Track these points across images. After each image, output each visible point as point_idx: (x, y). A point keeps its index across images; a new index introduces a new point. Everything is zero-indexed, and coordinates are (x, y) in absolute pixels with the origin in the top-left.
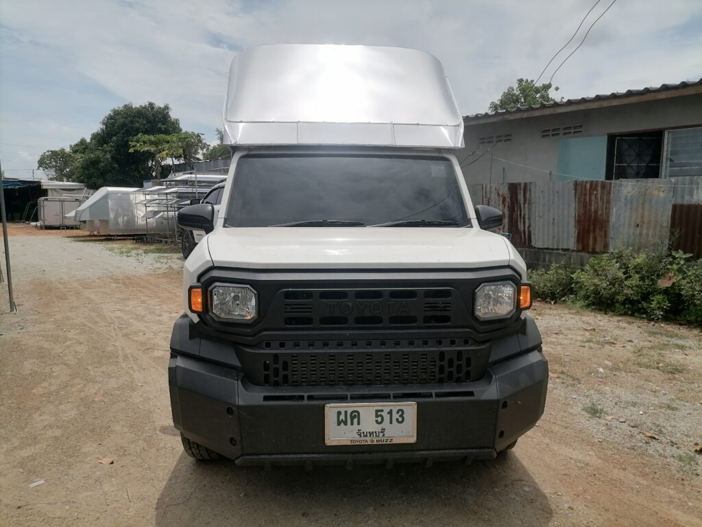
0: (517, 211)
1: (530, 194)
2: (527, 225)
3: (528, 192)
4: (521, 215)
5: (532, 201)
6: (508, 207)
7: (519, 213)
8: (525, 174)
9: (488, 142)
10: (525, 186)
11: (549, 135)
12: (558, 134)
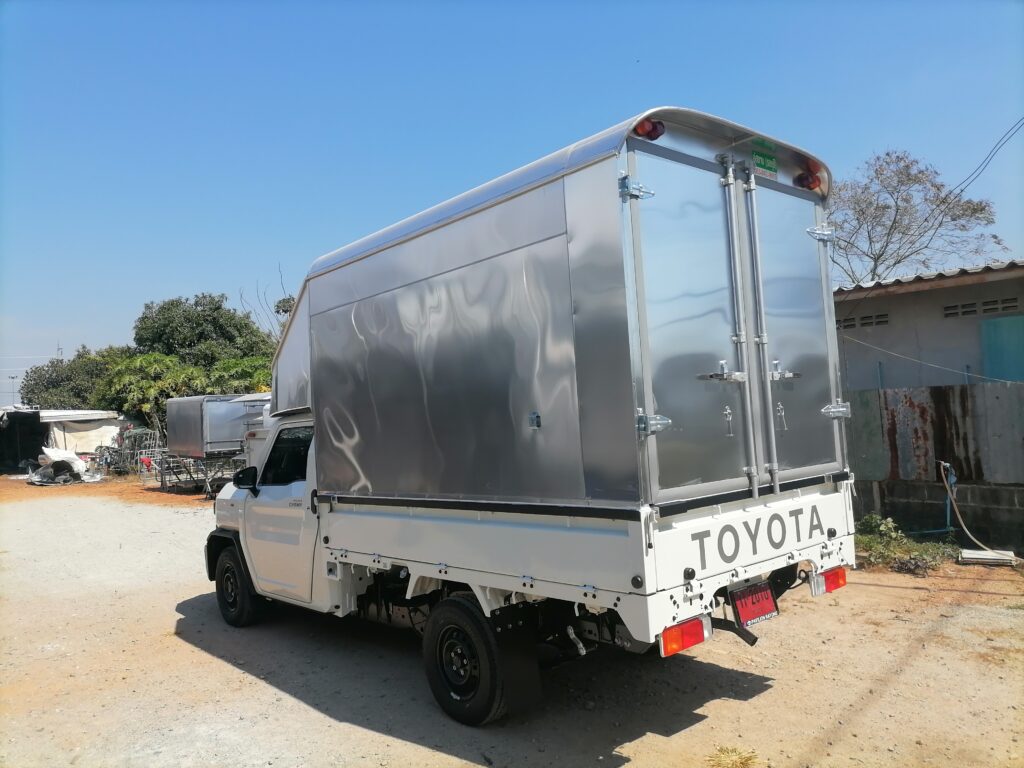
0: (951, 428)
1: (974, 402)
2: (971, 448)
3: (969, 399)
4: (958, 434)
5: (980, 413)
6: (932, 422)
7: (954, 431)
8: (919, 371)
9: (845, 327)
10: (963, 391)
11: (957, 314)
12: (975, 312)
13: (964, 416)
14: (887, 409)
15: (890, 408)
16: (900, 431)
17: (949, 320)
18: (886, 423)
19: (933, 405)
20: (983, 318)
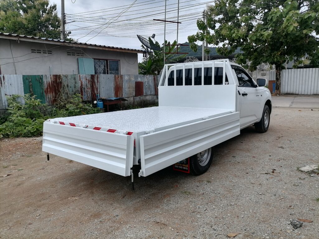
2: (98, 91)
3: (98, 78)
4: (96, 87)
5: (100, 82)
6: (90, 84)
8: (61, 71)
9: (37, 52)
10: (97, 76)
11: (70, 55)
12: (75, 55)
13: (97, 83)
16: (83, 87)
17: (69, 56)
18: (80, 85)
19: (91, 80)
20: (77, 57)
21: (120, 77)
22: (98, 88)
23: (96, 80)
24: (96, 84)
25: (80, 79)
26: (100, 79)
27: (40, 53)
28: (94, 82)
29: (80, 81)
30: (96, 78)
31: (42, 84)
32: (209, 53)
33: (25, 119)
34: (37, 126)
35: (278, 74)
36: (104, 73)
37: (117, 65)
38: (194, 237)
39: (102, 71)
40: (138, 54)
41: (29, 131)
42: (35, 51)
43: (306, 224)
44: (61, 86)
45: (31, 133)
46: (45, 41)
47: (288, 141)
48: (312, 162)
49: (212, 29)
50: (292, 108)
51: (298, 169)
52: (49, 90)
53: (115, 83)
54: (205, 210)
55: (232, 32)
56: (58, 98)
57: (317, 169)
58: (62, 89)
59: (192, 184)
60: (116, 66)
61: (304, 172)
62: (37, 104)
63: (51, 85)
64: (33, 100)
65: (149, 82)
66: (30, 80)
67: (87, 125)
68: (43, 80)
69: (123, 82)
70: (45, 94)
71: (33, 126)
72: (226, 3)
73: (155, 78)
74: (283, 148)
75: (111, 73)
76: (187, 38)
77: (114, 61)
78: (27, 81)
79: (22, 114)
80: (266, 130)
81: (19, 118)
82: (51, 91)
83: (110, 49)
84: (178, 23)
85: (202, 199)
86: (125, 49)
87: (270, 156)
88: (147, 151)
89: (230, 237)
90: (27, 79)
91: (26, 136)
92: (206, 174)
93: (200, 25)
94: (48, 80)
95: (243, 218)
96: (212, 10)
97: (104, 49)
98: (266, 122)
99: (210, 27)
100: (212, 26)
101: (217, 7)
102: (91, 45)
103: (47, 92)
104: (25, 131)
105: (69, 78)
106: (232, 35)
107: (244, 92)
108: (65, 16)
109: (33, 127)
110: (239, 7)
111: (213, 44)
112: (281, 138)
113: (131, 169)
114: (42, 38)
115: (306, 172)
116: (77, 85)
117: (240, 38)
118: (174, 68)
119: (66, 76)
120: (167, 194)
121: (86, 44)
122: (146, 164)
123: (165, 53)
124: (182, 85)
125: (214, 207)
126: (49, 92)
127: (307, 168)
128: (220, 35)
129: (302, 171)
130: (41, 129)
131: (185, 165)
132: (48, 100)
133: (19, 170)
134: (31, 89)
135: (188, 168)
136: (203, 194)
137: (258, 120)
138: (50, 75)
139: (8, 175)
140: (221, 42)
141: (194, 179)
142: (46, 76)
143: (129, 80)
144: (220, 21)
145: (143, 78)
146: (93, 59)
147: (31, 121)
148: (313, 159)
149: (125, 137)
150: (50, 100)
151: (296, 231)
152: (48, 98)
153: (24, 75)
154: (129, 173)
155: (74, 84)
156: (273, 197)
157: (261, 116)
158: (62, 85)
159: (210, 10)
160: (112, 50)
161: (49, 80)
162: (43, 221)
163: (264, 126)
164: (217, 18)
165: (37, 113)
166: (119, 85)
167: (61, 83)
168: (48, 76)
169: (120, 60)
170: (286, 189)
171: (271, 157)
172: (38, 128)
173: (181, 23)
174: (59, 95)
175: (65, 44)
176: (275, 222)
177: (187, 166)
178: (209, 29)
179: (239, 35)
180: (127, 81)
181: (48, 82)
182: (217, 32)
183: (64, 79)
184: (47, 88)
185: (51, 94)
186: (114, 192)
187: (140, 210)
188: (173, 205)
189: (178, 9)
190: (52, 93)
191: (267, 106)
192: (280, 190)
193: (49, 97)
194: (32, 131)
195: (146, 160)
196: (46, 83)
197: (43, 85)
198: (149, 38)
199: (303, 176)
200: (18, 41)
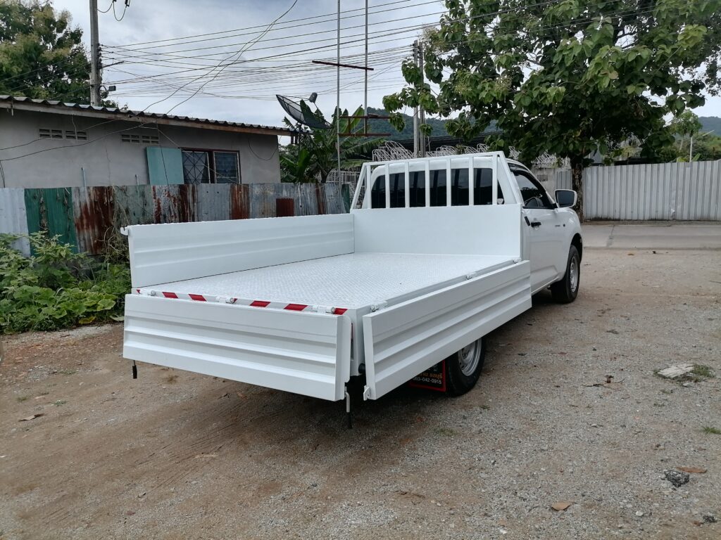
0: (187, 209)
3: (196, 194)
4: (190, 212)
5: (199, 200)
8: (109, 177)
9: (53, 136)
10: (193, 187)
11: (129, 141)
12: (138, 141)
13: (194, 203)
14: (155, 198)
15: (157, 198)
16: (162, 213)
17: (125, 144)
18: (154, 208)
19: (180, 196)
20: (144, 145)
21: (242, 190)
22: (196, 214)
23: (190, 198)
24: (191, 205)
25: (155, 195)
26: (199, 193)
27: (61, 137)
28: (187, 202)
29: (154, 200)
30: (191, 193)
31: (68, 208)
32: (430, 132)
33: (37, 289)
34: (68, 305)
35: (577, 177)
36: (205, 180)
37: (234, 163)
38: (486, 514)
39: (201, 177)
40: (279, 136)
41: (50, 316)
42: (48, 134)
43: (696, 476)
44: (113, 212)
45: (56, 321)
46: (74, 110)
47: (623, 318)
48: (678, 358)
49: (435, 82)
50: (612, 249)
51: (656, 372)
52: (85, 221)
53: (232, 202)
54: (493, 464)
55: (479, 87)
56: (106, 239)
57: (692, 372)
58: (115, 219)
59: (450, 414)
60: (232, 165)
61: (669, 378)
62: (63, 254)
63: (89, 211)
64: (53, 244)
65: (306, 198)
66: (42, 199)
67: (234, 298)
68: (71, 200)
69: (250, 199)
70: (77, 232)
71: (59, 306)
72: (464, 26)
73: (318, 191)
74: (616, 333)
75: (220, 181)
76: (381, 100)
77: (225, 154)
78: (35, 203)
79: (30, 278)
80: (574, 296)
81: (25, 287)
82: (90, 223)
83: (218, 128)
84: (366, 69)
85: (480, 442)
86: (251, 126)
87: (595, 350)
88: (378, 346)
89: (557, 510)
90: (35, 198)
91: (44, 327)
92: (473, 391)
93: (410, 73)
94: (81, 200)
95: (572, 473)
96: (434, 38)
97: (205, 126)
98: (574, 281)
99: (431, 77)
100: (436, 75)
101: (444, 33)
102: (176, 118)
103: (80, 226)
104: (41, 317)
105: (131, 193)
106: (478, 95)
107: (535, 219)
108: (100, 50)
109: (59, 308)
110: (492, 35)
111: (438, 114)
112: (607, 312)
113: (346, 384)
114: (66, 104)
115: (673, 379)
116: (147, 209)
117: (495, 101)
118: (384, 170)
119: (124, 190)
120: (405, 436)
121: (165, 117)
122: (376, 372)
123: (340, 135)
124: (404, 206)
125: (509, 456)
126: (85, 227)
127: (672, 371)
128: (452, 95)
129: (664, 377)
130: (77, 310)
131: (435, 375)
132: (82, 245)
133: (58, 404)
134: (44, 221)
135: (442, 380)
136: (480, 432)
137: (560, 278)
138: (88, 188)
139: (37, 416)
140: (455, 109)
141: (453, 402)
142: (78, 189)
143: (264, 195)
144: (451, 63)
145: (292, 190)
146: (180, 150)
147: (52, 294)
148: (680, 352)
149: (333, 319)
150: (87, 244)
151: (680, 490)
152: (84, 239)
153: (28, 190)
154: (342, 394)
155: (142, 206)
156: (621, 431)
157: (563, 269)
158: (116, 210)
159: (431, 37)
160: (222, 128)
161: (86, 199)
162: (158, 507)
163: (570, 289)
164: (445, 57)
165: (63, 275)
166: (241, 207)
167: (112, 205)
168: (82, 190)
169: (239, 152)
170: (642, 414)
171: (596, 353)
172: (70, 308)
173: (372, 69)
174: (110, 232)
175: (118, 116)
176: (636, 477)
177: (440, 376)
178: (426, 80)
179: (495, 95)
180: (257, 198)
181: (83, 204)
182: (445, 87)
183: (118, 195)
184: (81, 218)
185: (91, 231)
186: (290, 439)
187: (359, 472)
188: (424, 459)
189: (367, 39)
190: (93, 228)
191: (574, 248)
192: (630, 417)
193: (86, 237)
194: (58, 317)
195: (376, 365)
196: (78, 205)
197: (72, 209)
198: (302, 102)
199: (668, 386)
200: (10, 110)
